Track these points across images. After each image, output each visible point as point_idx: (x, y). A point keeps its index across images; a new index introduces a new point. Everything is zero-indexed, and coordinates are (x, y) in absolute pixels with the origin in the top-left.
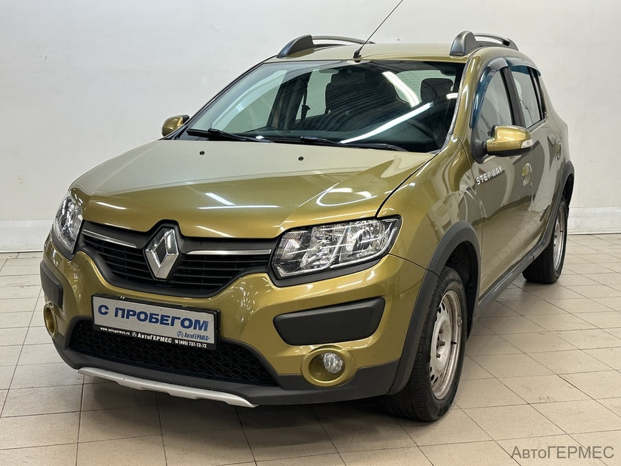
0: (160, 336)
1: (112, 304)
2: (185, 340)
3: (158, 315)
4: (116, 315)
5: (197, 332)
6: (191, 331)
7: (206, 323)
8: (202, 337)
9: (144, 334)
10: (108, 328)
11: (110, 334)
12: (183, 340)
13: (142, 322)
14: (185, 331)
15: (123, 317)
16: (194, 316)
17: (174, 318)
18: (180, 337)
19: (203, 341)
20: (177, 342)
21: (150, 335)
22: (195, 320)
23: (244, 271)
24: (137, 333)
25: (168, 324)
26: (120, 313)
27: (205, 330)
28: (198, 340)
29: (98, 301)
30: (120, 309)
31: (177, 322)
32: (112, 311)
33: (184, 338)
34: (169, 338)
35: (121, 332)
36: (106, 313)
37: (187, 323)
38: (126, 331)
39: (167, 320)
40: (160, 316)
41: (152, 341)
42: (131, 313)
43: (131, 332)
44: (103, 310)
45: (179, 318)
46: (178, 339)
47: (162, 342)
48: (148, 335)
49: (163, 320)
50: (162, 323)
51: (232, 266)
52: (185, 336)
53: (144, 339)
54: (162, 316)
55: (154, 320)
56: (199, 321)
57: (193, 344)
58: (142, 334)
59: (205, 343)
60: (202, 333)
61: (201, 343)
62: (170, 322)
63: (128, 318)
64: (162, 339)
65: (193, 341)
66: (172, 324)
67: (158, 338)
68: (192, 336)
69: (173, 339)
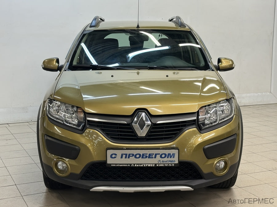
0: (148, 164)
1: (119, 153)
2: (162, 164)
3: (147, 154)
4: (122, 157)
5: (169, 159)
6: (166, 159)
7: (174, 155)
8: (171, 161)
9: (139, 164)
10: (116, 164)
11: (118, 167)
12: (161, 164)
13: (137, 159)
14: (162, 159)
15: (126, 158)
16: (167, 152)
17: (156, 155)
18: (159, 163)
19: (172, 163)
20: (157, 165)
21: (142, 164)
22: (168, 154)
23: (185, 128)
24: (135, 164)
25: (153, 158)
26: (124, 156)
27: (174, 157)
28: (170, 163)
29: (110, 152)
30: (124, 154)
31: (158, 156)
32: (119, 156)
33: (161, 163)
34: (153, 164)
35: (124, 165)
36: (115, 157)
37: (163, 156)
38: (127, 164)
39: (152, 156)
40: (148, 154)
41: (143, 167)
42: (131, 155)
43: (131, 164)
44: (113, 156)
45: (159, 154)
46: (159, 164)
47: (149, 167)
48: (140, 164)
49: (150, 156)
50: (149, 157)
51: (179, 126)
52: (162, 162)
53: (138, 167)
54: (150, 154)
55: (144, 157)
56: (170, 154)
57: (166, 165)
58: (137, 164)
59: (173, 164)
60: (172, 159)
61: (171, 164)
62: (154, 156)
63: (129, 158)
64: (149, 165)
65: (167, 164)
66: (155, 157)
67: (147, 165)
68: (166, 162)
69: (156, 164)
